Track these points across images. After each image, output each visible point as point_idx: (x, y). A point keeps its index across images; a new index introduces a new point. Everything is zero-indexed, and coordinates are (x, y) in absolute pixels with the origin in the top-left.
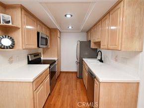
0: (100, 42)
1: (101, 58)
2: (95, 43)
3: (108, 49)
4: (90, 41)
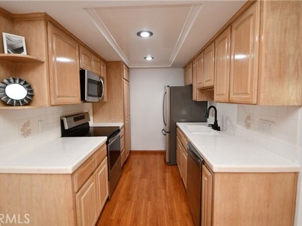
0: (212, 88)
1: (216, 121)
3: (230, 102)
4: (192, 85)
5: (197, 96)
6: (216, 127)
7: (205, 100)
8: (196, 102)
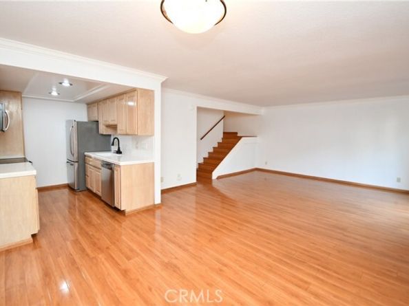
0: (116, 125)
1: (119, 148)
2: (108, 126)
3: (127, 135)
4: (98, 122)
5: (103, 130)
6: (119, 152)
7: (110, 133)
8: (102, 135)
